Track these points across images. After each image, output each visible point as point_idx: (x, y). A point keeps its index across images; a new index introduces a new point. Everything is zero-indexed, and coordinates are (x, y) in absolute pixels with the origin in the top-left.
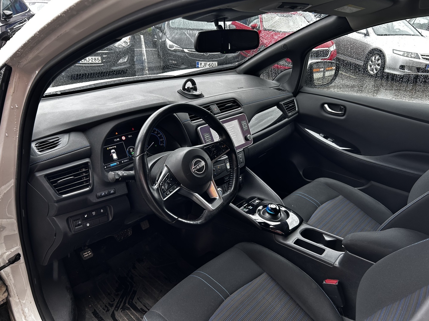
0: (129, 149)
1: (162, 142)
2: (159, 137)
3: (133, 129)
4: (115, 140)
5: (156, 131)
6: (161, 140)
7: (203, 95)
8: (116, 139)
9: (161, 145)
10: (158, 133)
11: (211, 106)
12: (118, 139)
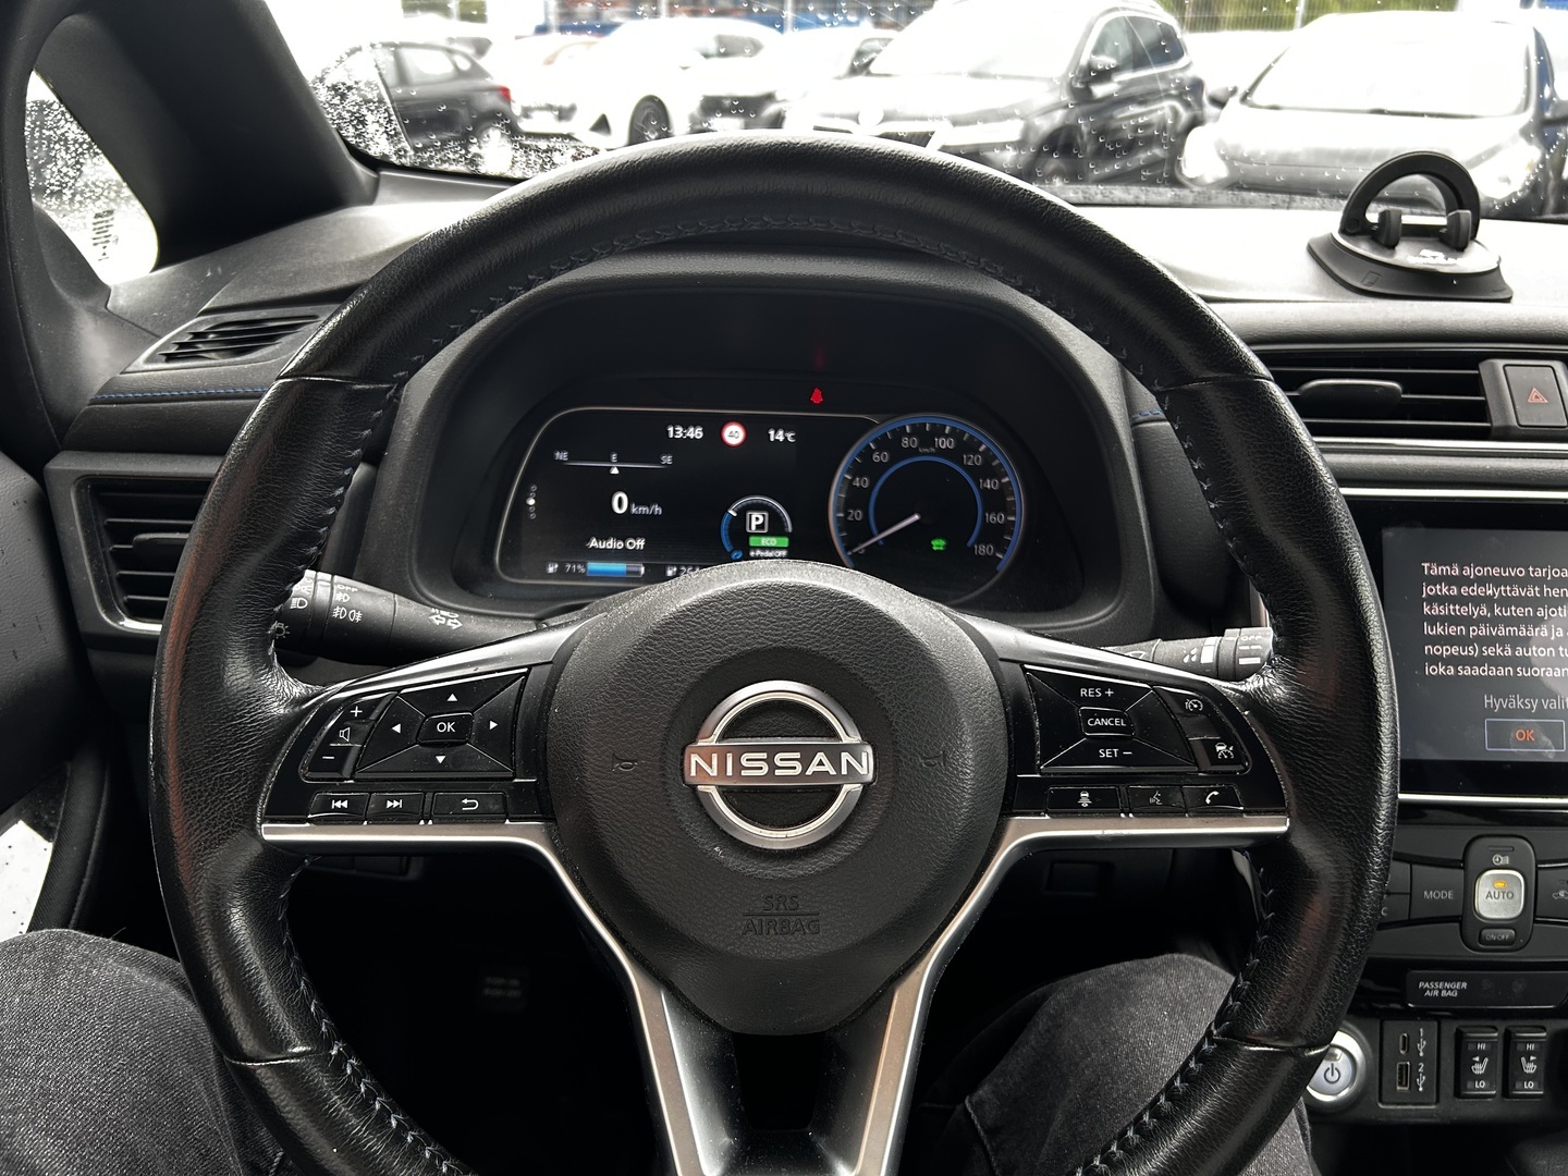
0: (742, 512)
1: (996, 535)
2: (984, 492)
3: (817, 397)
4: (676, 432)
5: (976, 452)
6: (992, 518)
7: (1503, 287)
8: (686, 427)
9: (983, 550)
10: (988, 471)
11: (1500, 363)
12: (696, 433)
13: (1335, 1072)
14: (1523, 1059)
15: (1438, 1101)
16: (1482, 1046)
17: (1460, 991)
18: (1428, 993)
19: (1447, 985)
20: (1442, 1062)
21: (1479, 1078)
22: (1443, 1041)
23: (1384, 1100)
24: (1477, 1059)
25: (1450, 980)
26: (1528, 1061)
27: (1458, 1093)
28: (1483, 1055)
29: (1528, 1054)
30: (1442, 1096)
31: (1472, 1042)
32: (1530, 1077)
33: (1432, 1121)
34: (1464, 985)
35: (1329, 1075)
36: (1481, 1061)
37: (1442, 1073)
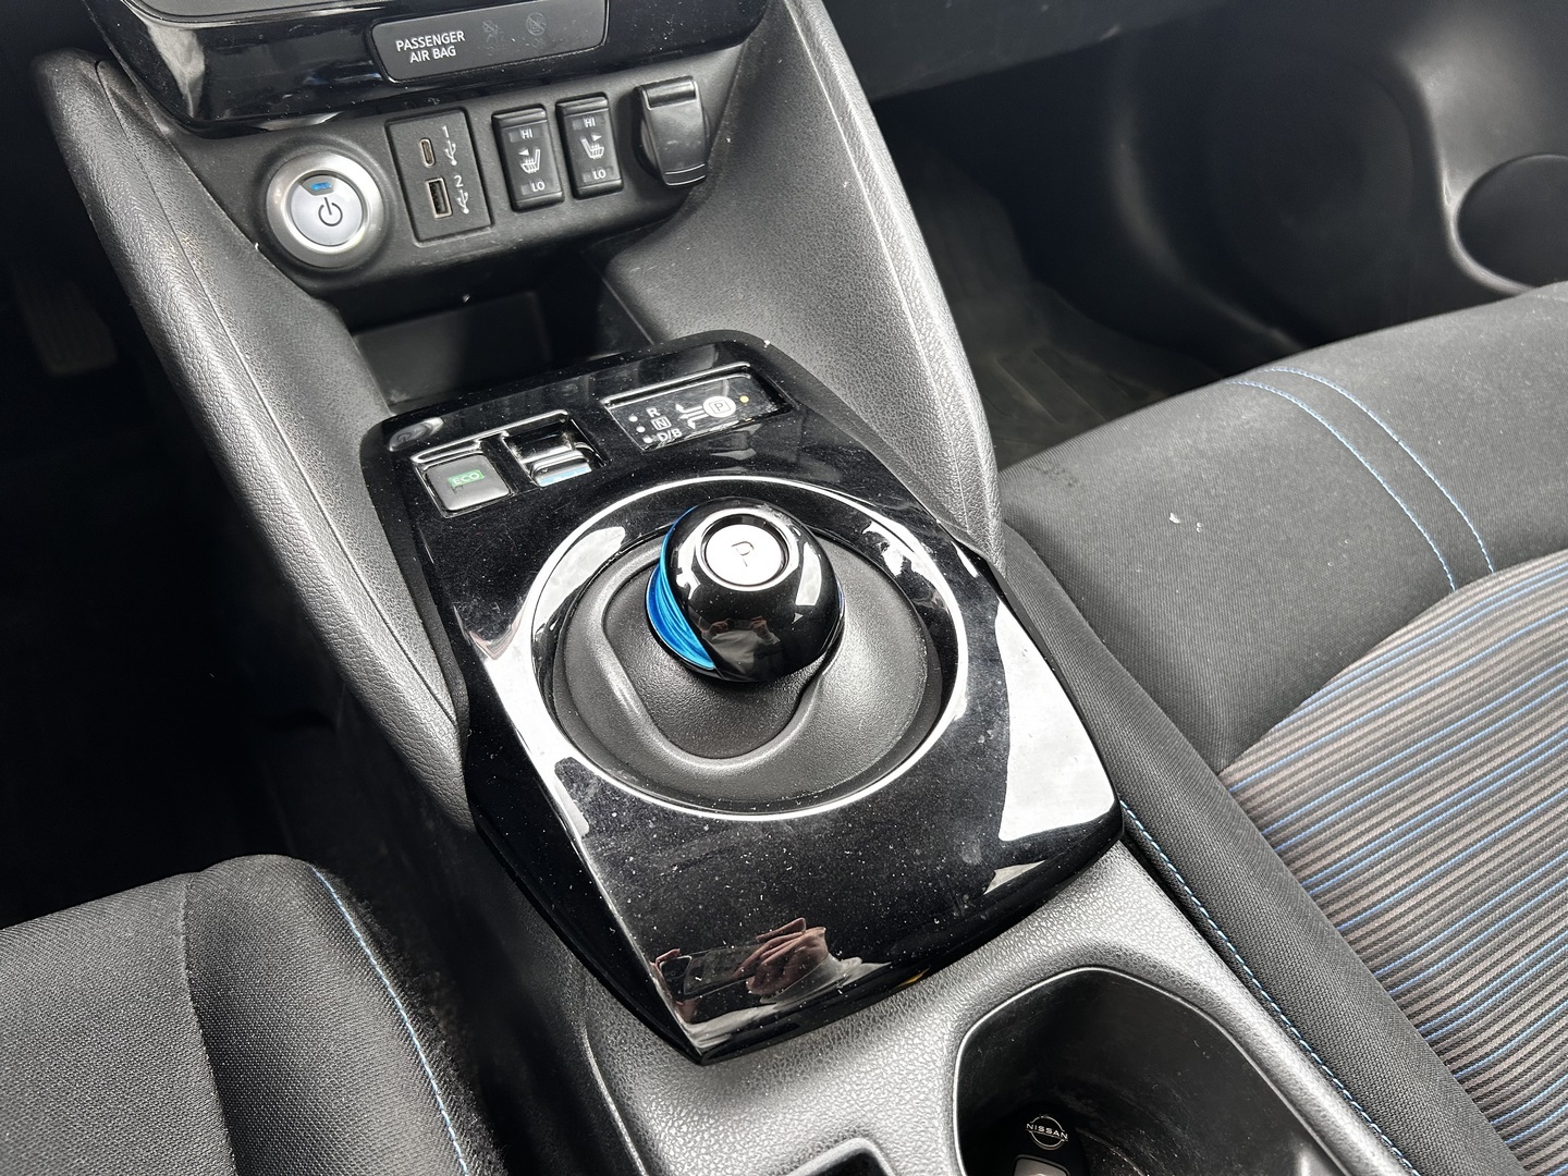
13: (333, 208)
14: (584, 141)
15: (493, 223)
16: (527, 134)
17: (457, 45)
18: (413, 58)
19: (437, 40)
20: (484, 168)
21: (534, 177)
22: (477, 137)
23: (422, 236)
24: (526, 152)
25: (438, 32)
26: (590, 141)
27: (514, 207)
28: (530, 144)
29: (588, 133)
30: (496, 212)
31: (512, 131)
32: (602, 163)
33: (492, 249)
34: (461, 35)
35: (325, 211)
36: (531, 154)
37: (487, 179)
